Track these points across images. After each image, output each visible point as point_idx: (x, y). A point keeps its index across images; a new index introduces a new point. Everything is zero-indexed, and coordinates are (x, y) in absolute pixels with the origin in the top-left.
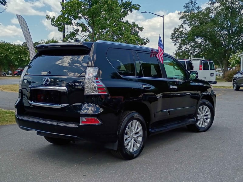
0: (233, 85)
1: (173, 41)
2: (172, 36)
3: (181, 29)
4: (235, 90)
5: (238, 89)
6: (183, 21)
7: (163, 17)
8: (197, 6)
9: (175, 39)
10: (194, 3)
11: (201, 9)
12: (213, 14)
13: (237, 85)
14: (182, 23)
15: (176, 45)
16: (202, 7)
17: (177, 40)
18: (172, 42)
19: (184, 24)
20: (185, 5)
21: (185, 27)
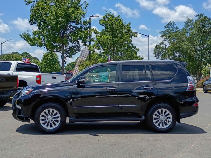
0: (203, 89)
1: (155, 54)
2: (154, 51)
3: (162, 45)
4: (204, 93)
5: (206, 92)
6: (163, 39)
7: (148, 36)
8: (175, 26)
9: (157, 54)
10: (173, 24)
11: (179, 29)
12: (188, 34)
13: (206, 89)
14: (163, 41)
15: (158, 58)
16: (179, 28)
17: (159, 54)
18: (155, 56)
19: (164, 42)
20: (166, 25)
21: (165, 44)
